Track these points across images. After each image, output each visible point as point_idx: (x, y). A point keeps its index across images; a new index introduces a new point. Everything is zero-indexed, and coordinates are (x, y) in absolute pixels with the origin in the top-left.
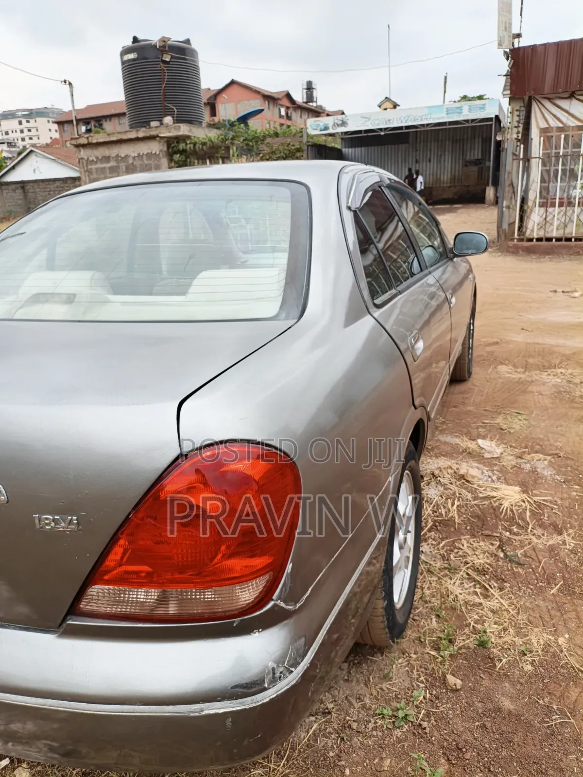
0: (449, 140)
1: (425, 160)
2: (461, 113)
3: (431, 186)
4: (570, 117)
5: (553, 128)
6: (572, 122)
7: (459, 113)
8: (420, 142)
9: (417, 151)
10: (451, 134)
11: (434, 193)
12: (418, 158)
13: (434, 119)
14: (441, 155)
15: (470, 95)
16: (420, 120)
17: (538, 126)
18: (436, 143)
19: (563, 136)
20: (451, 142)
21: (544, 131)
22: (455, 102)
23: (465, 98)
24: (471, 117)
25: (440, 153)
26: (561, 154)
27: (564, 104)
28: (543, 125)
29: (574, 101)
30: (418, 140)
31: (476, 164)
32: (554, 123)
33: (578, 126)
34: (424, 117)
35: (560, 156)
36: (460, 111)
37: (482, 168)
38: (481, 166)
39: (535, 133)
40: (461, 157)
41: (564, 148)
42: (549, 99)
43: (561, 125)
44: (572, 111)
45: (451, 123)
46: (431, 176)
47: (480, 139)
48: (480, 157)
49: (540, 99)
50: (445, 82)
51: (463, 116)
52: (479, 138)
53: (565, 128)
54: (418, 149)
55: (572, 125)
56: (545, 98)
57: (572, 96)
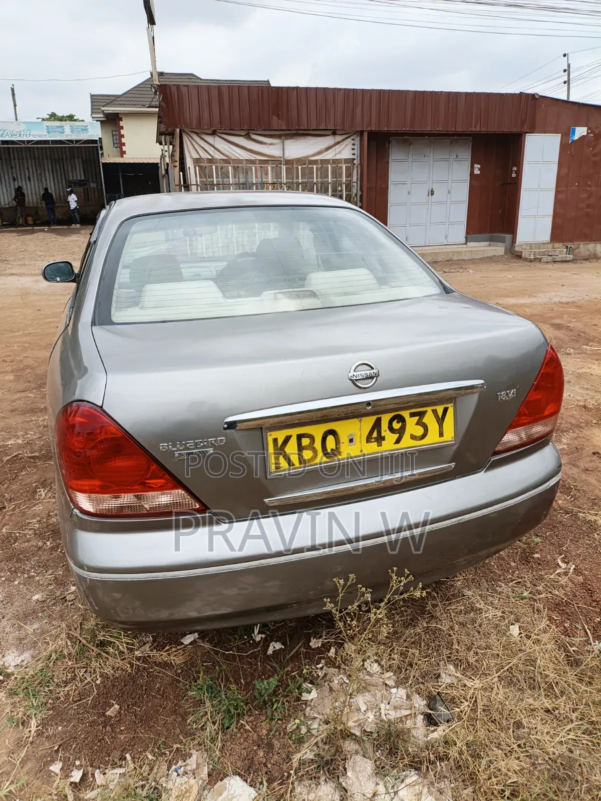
0: (47, 159)
1: (23, 178)
2: (64, 132)
3: (35, 205)
4: (216, 151)
5: (203, 159)
6: (218, 156)
7: (61, 132)
8: (14, 159)
9: (12, 168)
10: (48, 153)
11: (40, 213)
12: (15, 175)
13: (34, 135)
14: (40, 174)
15: (60, 114)
16: (18, 135)
17: (191, 157)
18: (33, 161)
19: (214, 167)
20: (49, 161)
21: (197, 161)
22: (43, 120)
23: (53, 117)
24: (74, 137)
25: (39, 172)
26: (215, 183)
27: (210, 139)
28: (196, 156)
29: (218, 139)
30: (12, 157)
31: (80, 186)
32: (204, 155)
33: (223, 159)
34: (22, 133)
35: (215, 185)
36: (61, 130)
37: (87, 189)
38: (86, 187)
39: (189, 163)
40: (63, 177)
41: (216, 178)
42: (197, 133)
43: (210, 157)
44: (216, 146)
45: (54, 142)
46: (34, 196)
47: (80, 160)
48: (83, 178)
49: (190, 133)
50: (13, 95)
51: (66, 136)
52: (78, 158)
53: (214, 161)
54: (14, 166)
55: (219, 158)
56: (193, 132)
57: (214, 133)
